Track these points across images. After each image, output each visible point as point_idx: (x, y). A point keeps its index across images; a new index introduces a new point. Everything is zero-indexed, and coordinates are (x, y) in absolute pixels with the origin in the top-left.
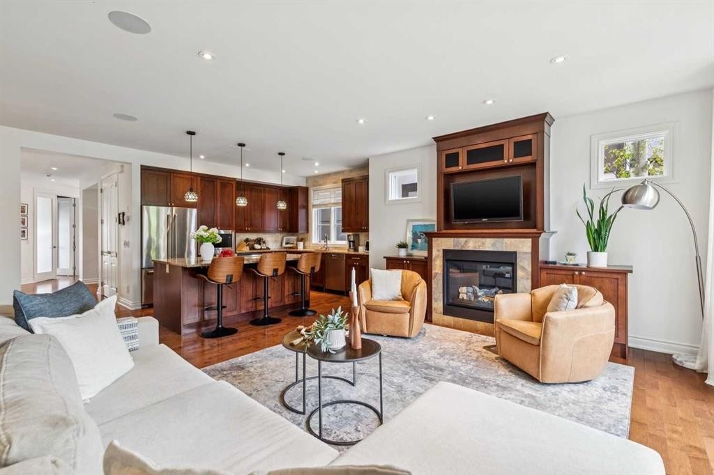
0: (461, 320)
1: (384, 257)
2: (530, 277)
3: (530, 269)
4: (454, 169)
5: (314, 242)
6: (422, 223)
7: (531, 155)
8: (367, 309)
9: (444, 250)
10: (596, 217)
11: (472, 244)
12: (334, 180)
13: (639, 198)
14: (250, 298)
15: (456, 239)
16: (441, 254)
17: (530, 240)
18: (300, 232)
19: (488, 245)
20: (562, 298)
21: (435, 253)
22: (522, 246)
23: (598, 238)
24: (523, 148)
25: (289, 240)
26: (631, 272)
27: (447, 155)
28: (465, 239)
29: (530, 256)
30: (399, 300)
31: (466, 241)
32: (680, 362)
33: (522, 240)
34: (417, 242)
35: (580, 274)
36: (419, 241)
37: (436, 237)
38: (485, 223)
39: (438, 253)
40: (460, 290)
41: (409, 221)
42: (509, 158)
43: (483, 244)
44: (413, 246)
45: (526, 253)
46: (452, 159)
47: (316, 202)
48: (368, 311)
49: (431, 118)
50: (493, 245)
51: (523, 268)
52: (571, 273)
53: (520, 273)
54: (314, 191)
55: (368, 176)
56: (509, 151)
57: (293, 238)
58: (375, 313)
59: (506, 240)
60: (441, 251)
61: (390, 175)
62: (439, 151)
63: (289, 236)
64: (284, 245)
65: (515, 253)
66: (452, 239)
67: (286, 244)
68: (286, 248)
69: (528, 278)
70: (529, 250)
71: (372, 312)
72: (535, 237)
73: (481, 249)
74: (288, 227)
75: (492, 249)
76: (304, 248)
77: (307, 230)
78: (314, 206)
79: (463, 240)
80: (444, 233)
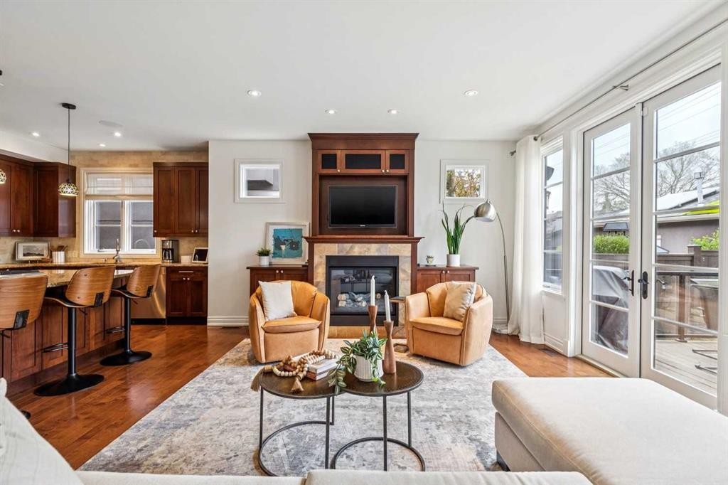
0: (345, 328)
1: (248, 268)
2: (410, 279)
3: (409, 272)
4: (331, 171)
5: (87, 251)
6: (286, 227)
7: (404, 168)
8: (266, 332)
9: (327, 257)
10: (452, 227)
11: (358, 250)
12: (132, 163)
13: (487, 212)
14: (31, 351)
15: (340, 245)
16: (324, 261)
17: (410, 245)
18: (60, 235)
19: (373, 250)
20: (466, 293)
21: (316, 259)
22: (403, 250)
23: (454, 243)
24: (398, 161)
25: (28, 248)
26: (478, 268)
27: (323, 155)
28: (351, 244)
29: (410, 259)
30: (293, 316)
31: (351, 247)
32: (499, 330)
33: (404, 245)
34: (280, 249)
35: (446, 272)
36: (283, 247)
37: (319, 242)
38: (362, 229)
39: (320, 260)
40: (339, 299)
41: (268, 225)
42: (385, 169)
43: (369, 249)
44: (274, 253)
45: (407, 257)
46: (329, 161)
47: (91, 191)
48: (267, 335)
49: (331, 112)
50: (378, 250)
51: (404, 271)
52: (439, 272)
53: (401, 275)
54: (88, 174)
55: (208, 163)
56: (385, 161)
57: (41, 246)
58: (278, 335)
59: (390, 245)
60: (325, 258)
61: (242, 166)
62: (315, 150)
63: (30, 241)
64: (20, 257)
65: (397, 257)
66: (337, 245)
67: (24, 255)
68: (26, 262)
69: (408, 280)
70: (409, 254)
71: (274, 335)
72: (414, 242)
73: (367, 254)
74: (32, 228)
75: (376, 254)
76: (66, 261)
77: (73, 232)
78: (88, 197)
79: (348, 246)
80: (320, 239)
